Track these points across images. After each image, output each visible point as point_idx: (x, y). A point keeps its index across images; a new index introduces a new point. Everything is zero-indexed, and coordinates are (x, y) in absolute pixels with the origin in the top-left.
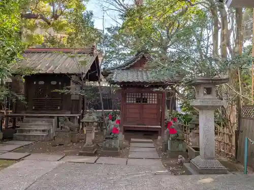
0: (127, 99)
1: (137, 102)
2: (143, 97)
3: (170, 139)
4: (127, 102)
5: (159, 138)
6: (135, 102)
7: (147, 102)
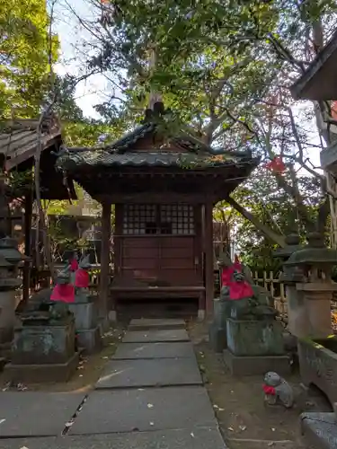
0: (125, 226)
1: (147, 232)
2: (163, 220)
3: (234, 314)
4: (125, 232)
5: (201, 313)
6: (143, 231)
7: (171, 232)
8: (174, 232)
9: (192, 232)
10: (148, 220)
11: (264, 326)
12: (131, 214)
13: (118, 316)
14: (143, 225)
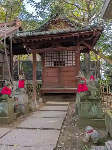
0: (46, 63)
1: (55, 65)
2: (61, 60)
4: (46, 66)
6: (53, 65)
7: (65, 65)
8: (66, 65)
9: (74, 64)
10: (55, 60)
11: (93, 105)
12: (48, 58)
13: (43, 100)
14: (53, 63)
